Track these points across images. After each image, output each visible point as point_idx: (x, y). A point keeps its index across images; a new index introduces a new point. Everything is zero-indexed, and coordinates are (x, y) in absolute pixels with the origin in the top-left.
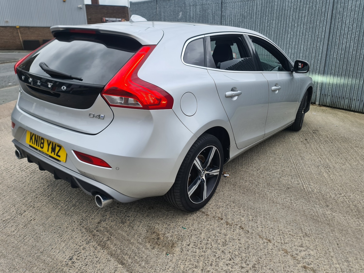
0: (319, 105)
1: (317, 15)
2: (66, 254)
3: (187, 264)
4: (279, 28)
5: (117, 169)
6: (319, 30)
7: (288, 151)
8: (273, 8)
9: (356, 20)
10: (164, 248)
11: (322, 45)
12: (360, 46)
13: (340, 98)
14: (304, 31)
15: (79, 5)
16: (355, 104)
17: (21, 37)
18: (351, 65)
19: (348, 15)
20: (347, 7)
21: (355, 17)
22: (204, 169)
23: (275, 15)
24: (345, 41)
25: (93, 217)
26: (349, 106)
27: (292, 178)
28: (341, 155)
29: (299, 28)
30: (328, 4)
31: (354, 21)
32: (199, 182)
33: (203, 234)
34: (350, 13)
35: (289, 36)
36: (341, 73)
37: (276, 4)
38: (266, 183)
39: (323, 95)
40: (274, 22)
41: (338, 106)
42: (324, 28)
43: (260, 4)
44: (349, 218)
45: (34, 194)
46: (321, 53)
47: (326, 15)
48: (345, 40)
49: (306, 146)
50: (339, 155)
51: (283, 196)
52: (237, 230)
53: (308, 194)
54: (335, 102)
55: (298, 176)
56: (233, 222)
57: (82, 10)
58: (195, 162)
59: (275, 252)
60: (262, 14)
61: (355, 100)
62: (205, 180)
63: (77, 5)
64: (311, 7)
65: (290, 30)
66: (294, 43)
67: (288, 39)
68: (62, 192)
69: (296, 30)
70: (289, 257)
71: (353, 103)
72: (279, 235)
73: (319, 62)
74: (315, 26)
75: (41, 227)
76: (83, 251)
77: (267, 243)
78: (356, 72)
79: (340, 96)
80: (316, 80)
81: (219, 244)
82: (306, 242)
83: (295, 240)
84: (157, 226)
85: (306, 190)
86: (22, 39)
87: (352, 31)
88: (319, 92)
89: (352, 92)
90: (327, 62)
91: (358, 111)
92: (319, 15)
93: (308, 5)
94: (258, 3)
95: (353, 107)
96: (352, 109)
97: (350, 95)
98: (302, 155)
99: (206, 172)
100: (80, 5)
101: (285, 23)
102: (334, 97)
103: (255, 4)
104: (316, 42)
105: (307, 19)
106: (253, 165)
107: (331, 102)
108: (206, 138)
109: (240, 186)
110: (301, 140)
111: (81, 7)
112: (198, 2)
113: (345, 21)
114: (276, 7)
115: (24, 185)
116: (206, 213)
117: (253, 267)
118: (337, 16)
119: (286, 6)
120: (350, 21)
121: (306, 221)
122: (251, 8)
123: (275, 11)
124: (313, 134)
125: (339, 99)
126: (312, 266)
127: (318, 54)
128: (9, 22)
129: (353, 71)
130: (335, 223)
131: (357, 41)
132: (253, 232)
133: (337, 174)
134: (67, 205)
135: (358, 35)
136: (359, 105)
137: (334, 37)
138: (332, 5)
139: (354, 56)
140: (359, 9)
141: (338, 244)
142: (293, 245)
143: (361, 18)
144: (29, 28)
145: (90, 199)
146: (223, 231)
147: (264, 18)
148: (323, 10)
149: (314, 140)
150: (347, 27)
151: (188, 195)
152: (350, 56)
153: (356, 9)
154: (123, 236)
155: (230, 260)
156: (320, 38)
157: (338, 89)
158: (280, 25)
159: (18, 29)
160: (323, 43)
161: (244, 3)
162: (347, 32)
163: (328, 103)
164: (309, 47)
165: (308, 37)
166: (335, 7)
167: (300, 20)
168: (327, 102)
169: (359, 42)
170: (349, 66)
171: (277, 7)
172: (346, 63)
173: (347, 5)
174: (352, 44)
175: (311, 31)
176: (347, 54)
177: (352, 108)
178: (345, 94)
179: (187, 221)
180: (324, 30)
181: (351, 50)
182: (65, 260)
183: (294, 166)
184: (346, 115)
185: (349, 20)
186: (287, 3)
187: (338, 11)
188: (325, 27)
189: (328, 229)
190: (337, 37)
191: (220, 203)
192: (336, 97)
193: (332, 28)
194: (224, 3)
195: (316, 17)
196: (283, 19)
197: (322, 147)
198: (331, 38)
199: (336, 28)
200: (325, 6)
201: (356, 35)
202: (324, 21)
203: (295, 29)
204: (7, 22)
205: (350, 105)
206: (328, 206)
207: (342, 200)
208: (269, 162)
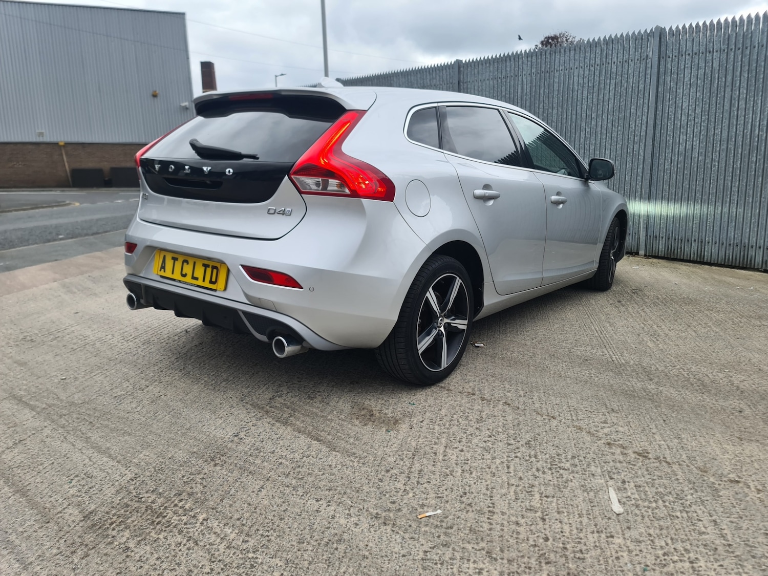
0: (645, 255)
1: (630, 97)
2: (228, 430)
3: (420, 440)
4: (565, 121)
5: (312, 289)
6: (636, 122)
7: (586, 316)
8: (551, 88)
9: (701, 101)
10: (382, 425)
11: (643, 148)
12: (711, 146)
13: (682, 240)
14: (610, 125)
15: (183, 102)
16: (710, 251)
17: (67, 162)
18: (698, 179)
19: (685, 93)
20: (682, 79)
21: (698, 96)
22: (443, 315)
23: (555, 100)
24: (683, 139)
25: (260, 393)
26: (699, 254)
27: (593, 349)
28: (679, 321)
29: (600, 120)
30: (649, 76)
31: (697, 103)
32: (434, 333)
33: (443, 410)
34: (688, 90)
35: (583, 135)
36: (680, 195)
37: (556, 80)
38: (548, 355)
39: (650, 237)
40: (555, 111)
41: (680, 256)
42: (644, 118)
43: (529, 82)
44: (686, 394)
45: (156, 368)
46: (641, 163)
47: (647, 95)
48: (683, 137)
49: (618, 310)
50: (676, 321)
51: (577, 369)
52: (500, 407)
53: (618, 366)
54: (674, 250)
55: (602, 346)
56: (493, 397)
57: (188, 111)
58: (428, 294)
59: (561, 429)
60: (533, 99)
61: (710, 244)
62: (444, 332)
63: (180, 103)
64: (620, 84)
65: (583, 124)
66: (592, 147)
67: (582, 140)
68: (202, 365)
69: (595, 123)
70: (584, 433)
71: (706, 249)
72: (570, 411)
73: (639, 178)
74: (628, 115)
75: (179, 403)
76: (253, 428)
77: (549, 419)
78: (708, 192)
79: (682, 237)
80: (637, 212)
81: (471, 420)
82: (612, 418)
83: (594, 416)
84: (367, 402)
85: (617, 362)
86: (69, 167)
87: (694, 120)
88: (643, 231)
89: (702, 229)
90: (655, 177)
91: (716, 262)
92: (635, 96)
93: (613, 79)
94: (525, 80)
95: (708, 256)
96: (705, 260)
97: (700, 234)
98: (611, 321)
99: (446, 320)
100: (186, 101)
101: (575, 113)
102: (670, 239)
103: (520, 83)
104: (632, 143)
105: (612, 104)
106: (525, 333)
107: (666, 249)
108: (445, 260)
109: (503, 358)
110: (611, 302)
111: (188, 107)
112: (415, 82)
113: (680, 105)
114: (556, 85)
115: (136, 357)
116: (447, 388)
117: (526, 444)
118: (666, 96)
119: (575, 83)
120: (690, 104)
121: (614, 396)
122: (512, 89)
123: (556, 93)
124: (633, 295)
125: (681, 243)
126: (620, 443)
127: (636, 164)
128: (44, 134)
129: (701, 190)
130: (662, 399)
131: (705, 138)
132: (526, 408)
133: (671, 343)
134: (214, 380)
135: (706, 127)
136: (717, 251)
137: (663, 133)
138: (656, 78)
139: (702, 163)
140: (704, 82)
141: (664, 421)
142: (591, 422)
143: (708, 97)
144: (83, 145)
145: (251, 373)
146: (476, 407)
147: (537, 105)
148: (641, 86)
149: (633, 302)
150: (685, 115)
151: (418, 351)
152: (694, 165)
153: (699, 82)
154: (313, 413)
155: (490, 436)
156: (639, 137)
157: (678, 225)
158: (565, 116)
159: (62, 148)
160: (643, 144)
161: (500, 81)
162: (686, 123)
163: (662, 251)
164: (619, 152)
165: (617, 135)
166: (661, 81)
167: (600, 107)
168: (660, 250)
169: (708, 140)
170: (694, 183)
171: (559, 86)
172: (688, 177)
173: (682, 75)
174: (696, 143)
175: (622, 124)
176: (688, 161)
177: (706, 257)
178: (690, 234)
179: (417, 397)
180: (644, 122)
181: (695, 155)
182: (228, 436)
183: (597, 334)
184: (694, 269)
185: (687, 102)
186: (576, 78)
187: (667, 87)
188: (646, 116)
189: (649, 405)
190: (668, 133)
191: (469, 377)
192: (675, 239)
193: (659, 117)
194: (463, 83)
195: (630, 99)
196: (570, 106)
197: (647, 310)
198: (658, 135)
199: (666, 117)
200: (643, 80)
201: (702, 128)
202: (645, 105)
203: (593, 123)
204: (41, 134)
205: (701, 254)
206: (651, 380)
207: (676, 373)
208: (553, 329)
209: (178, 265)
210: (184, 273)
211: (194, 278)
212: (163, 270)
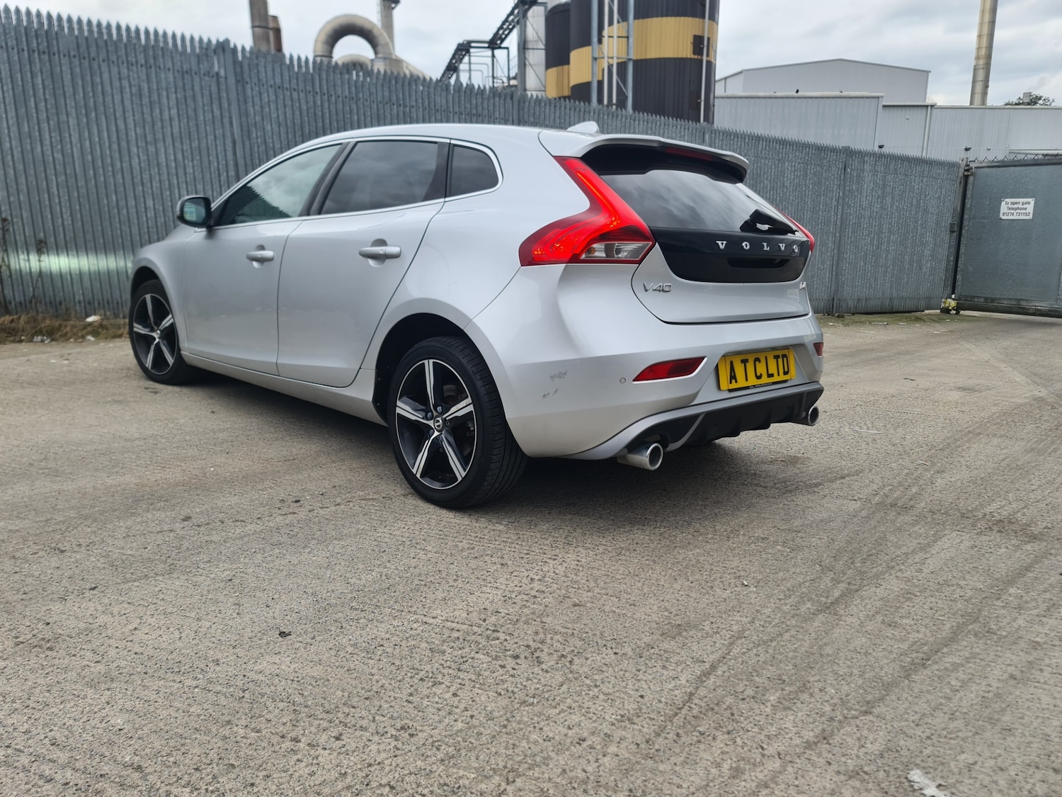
209: (750, 366)
210: (758, 374)
211: (770, 376)
212: (733, 381)
